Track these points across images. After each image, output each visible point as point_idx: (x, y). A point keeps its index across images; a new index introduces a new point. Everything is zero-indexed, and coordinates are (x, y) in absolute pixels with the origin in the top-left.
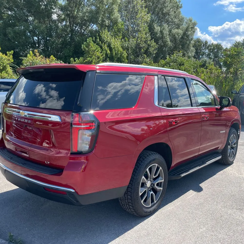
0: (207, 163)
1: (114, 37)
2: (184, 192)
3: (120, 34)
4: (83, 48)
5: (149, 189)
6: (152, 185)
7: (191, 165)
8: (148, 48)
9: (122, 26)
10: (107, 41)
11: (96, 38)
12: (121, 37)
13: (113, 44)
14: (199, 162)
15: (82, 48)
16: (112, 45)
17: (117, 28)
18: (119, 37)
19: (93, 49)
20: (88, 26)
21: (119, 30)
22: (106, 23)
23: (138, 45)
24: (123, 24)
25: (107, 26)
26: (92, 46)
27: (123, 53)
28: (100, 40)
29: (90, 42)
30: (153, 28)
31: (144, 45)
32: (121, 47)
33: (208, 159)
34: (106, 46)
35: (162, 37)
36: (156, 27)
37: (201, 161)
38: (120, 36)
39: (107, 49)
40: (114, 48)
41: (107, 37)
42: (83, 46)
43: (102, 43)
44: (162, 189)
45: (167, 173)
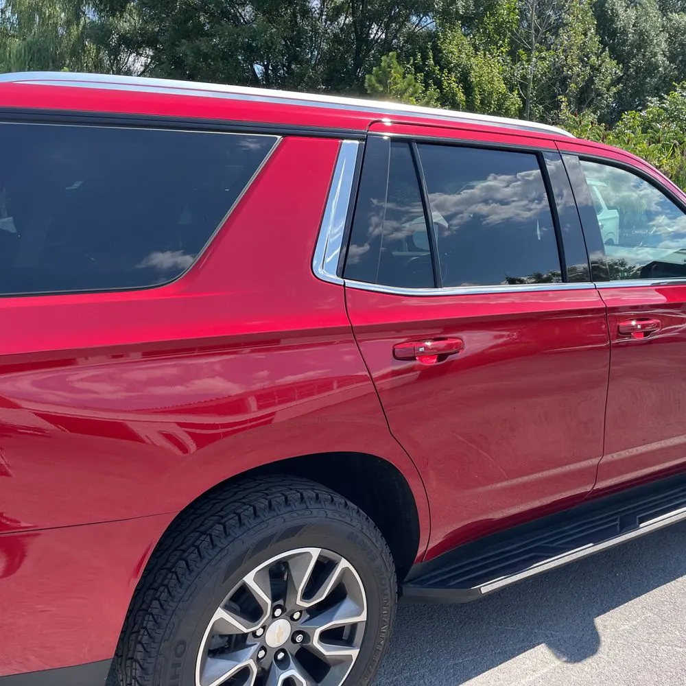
0: (642, 525)
1: (484, 50)
2: (505, 653)
3: (504, 41)
4: (369, 86)
5: (281, 656)
6: (299, 638)
7: (564, 532)
8: (591, 81)
9: (512, 14)
10: (458, 65)
11: (425, 58)
12: (504, 50)
13: (477, 69)
14: (608, 517)
15: (366, 85)
16: (473, 73)
17: (494, 23)
18: (498, 49)
19: (399, 86)
20: (404, 21)
21: (500, 29)
22: (457, 9)
23: (558, 69)
24: (515, 9)
25: (461, 17)
26: (395, 78)
27: (505, 98)
28: (437, 62)
29: (389, 67)
30: (612, 13)
31: (576, 69)
32: (505, 79)
33: (656, 506)
34: (453, 79)
35: (642, 42)
36: (621, 11)
37: (619, 516)
38: (501, 46)
39: (458, 87)
40: (479, 83)
41: (460, 51)
42: (369, 80)
43: (441, 70)
44: (354, 653)
45: (383, 585)
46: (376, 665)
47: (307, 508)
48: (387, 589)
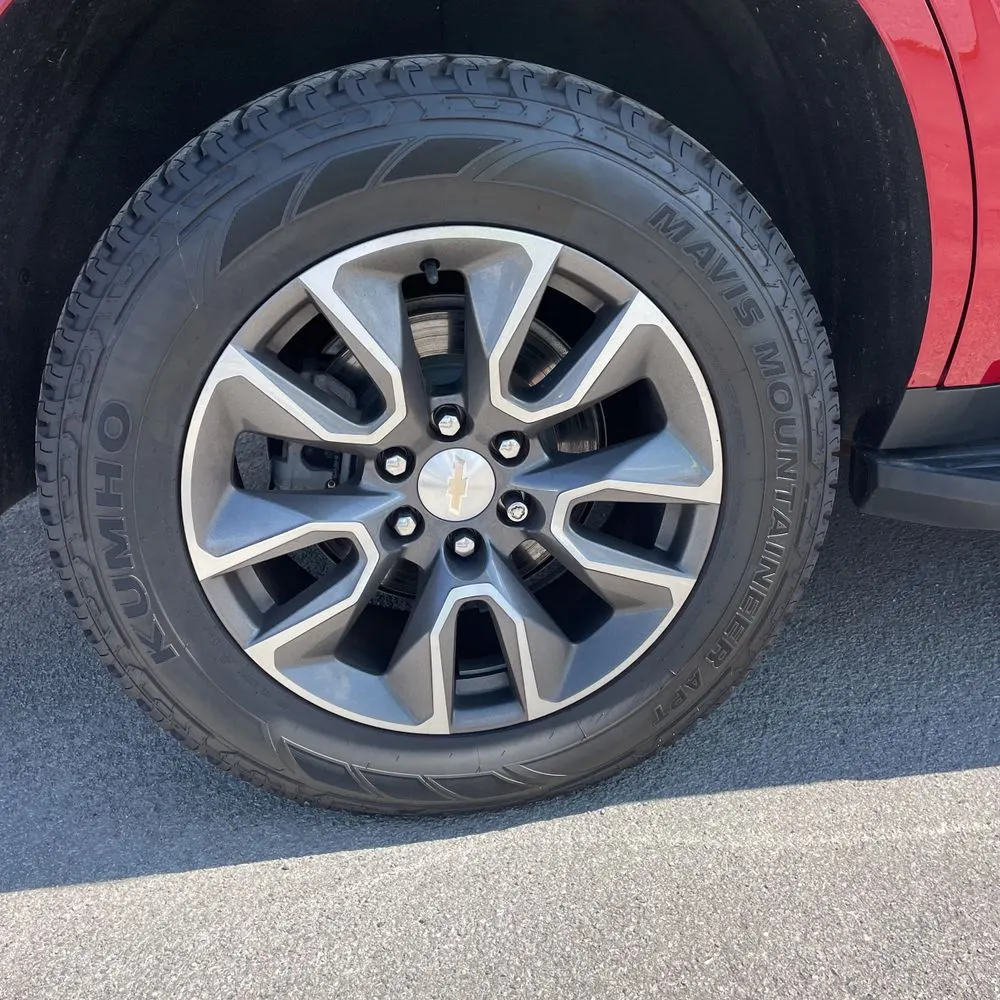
5: (465, 546)
6: (518, 512)
44: (679, 586)
45: (780, 407)
46: (747, 634)
47: (512, 93)
48: (792, 422)
